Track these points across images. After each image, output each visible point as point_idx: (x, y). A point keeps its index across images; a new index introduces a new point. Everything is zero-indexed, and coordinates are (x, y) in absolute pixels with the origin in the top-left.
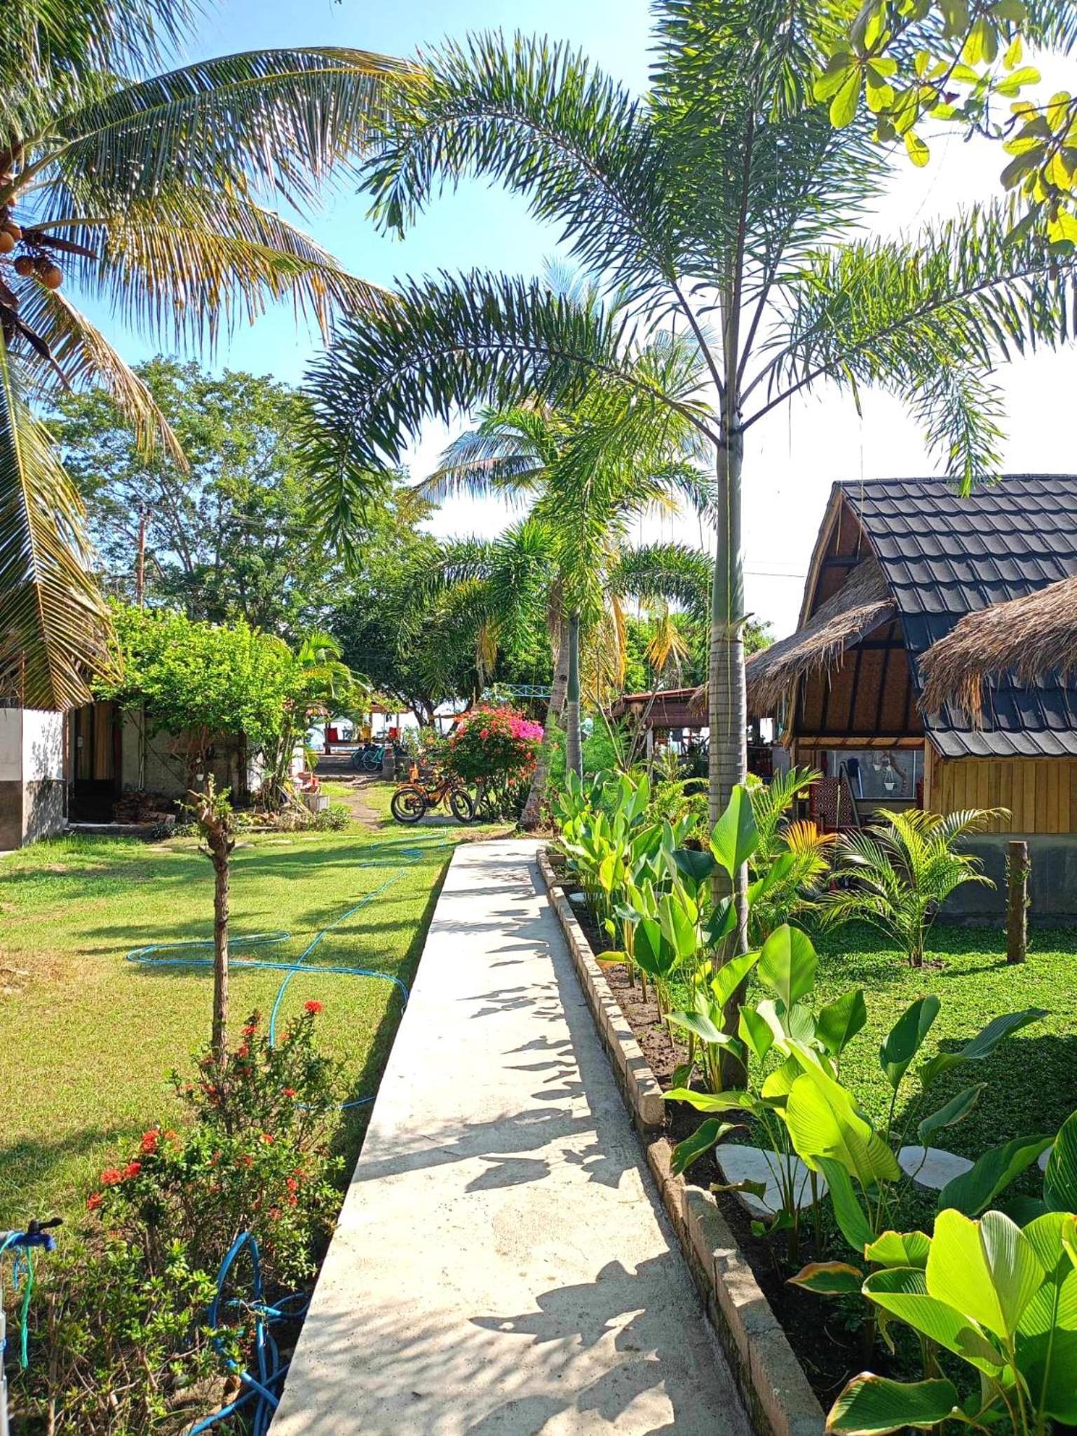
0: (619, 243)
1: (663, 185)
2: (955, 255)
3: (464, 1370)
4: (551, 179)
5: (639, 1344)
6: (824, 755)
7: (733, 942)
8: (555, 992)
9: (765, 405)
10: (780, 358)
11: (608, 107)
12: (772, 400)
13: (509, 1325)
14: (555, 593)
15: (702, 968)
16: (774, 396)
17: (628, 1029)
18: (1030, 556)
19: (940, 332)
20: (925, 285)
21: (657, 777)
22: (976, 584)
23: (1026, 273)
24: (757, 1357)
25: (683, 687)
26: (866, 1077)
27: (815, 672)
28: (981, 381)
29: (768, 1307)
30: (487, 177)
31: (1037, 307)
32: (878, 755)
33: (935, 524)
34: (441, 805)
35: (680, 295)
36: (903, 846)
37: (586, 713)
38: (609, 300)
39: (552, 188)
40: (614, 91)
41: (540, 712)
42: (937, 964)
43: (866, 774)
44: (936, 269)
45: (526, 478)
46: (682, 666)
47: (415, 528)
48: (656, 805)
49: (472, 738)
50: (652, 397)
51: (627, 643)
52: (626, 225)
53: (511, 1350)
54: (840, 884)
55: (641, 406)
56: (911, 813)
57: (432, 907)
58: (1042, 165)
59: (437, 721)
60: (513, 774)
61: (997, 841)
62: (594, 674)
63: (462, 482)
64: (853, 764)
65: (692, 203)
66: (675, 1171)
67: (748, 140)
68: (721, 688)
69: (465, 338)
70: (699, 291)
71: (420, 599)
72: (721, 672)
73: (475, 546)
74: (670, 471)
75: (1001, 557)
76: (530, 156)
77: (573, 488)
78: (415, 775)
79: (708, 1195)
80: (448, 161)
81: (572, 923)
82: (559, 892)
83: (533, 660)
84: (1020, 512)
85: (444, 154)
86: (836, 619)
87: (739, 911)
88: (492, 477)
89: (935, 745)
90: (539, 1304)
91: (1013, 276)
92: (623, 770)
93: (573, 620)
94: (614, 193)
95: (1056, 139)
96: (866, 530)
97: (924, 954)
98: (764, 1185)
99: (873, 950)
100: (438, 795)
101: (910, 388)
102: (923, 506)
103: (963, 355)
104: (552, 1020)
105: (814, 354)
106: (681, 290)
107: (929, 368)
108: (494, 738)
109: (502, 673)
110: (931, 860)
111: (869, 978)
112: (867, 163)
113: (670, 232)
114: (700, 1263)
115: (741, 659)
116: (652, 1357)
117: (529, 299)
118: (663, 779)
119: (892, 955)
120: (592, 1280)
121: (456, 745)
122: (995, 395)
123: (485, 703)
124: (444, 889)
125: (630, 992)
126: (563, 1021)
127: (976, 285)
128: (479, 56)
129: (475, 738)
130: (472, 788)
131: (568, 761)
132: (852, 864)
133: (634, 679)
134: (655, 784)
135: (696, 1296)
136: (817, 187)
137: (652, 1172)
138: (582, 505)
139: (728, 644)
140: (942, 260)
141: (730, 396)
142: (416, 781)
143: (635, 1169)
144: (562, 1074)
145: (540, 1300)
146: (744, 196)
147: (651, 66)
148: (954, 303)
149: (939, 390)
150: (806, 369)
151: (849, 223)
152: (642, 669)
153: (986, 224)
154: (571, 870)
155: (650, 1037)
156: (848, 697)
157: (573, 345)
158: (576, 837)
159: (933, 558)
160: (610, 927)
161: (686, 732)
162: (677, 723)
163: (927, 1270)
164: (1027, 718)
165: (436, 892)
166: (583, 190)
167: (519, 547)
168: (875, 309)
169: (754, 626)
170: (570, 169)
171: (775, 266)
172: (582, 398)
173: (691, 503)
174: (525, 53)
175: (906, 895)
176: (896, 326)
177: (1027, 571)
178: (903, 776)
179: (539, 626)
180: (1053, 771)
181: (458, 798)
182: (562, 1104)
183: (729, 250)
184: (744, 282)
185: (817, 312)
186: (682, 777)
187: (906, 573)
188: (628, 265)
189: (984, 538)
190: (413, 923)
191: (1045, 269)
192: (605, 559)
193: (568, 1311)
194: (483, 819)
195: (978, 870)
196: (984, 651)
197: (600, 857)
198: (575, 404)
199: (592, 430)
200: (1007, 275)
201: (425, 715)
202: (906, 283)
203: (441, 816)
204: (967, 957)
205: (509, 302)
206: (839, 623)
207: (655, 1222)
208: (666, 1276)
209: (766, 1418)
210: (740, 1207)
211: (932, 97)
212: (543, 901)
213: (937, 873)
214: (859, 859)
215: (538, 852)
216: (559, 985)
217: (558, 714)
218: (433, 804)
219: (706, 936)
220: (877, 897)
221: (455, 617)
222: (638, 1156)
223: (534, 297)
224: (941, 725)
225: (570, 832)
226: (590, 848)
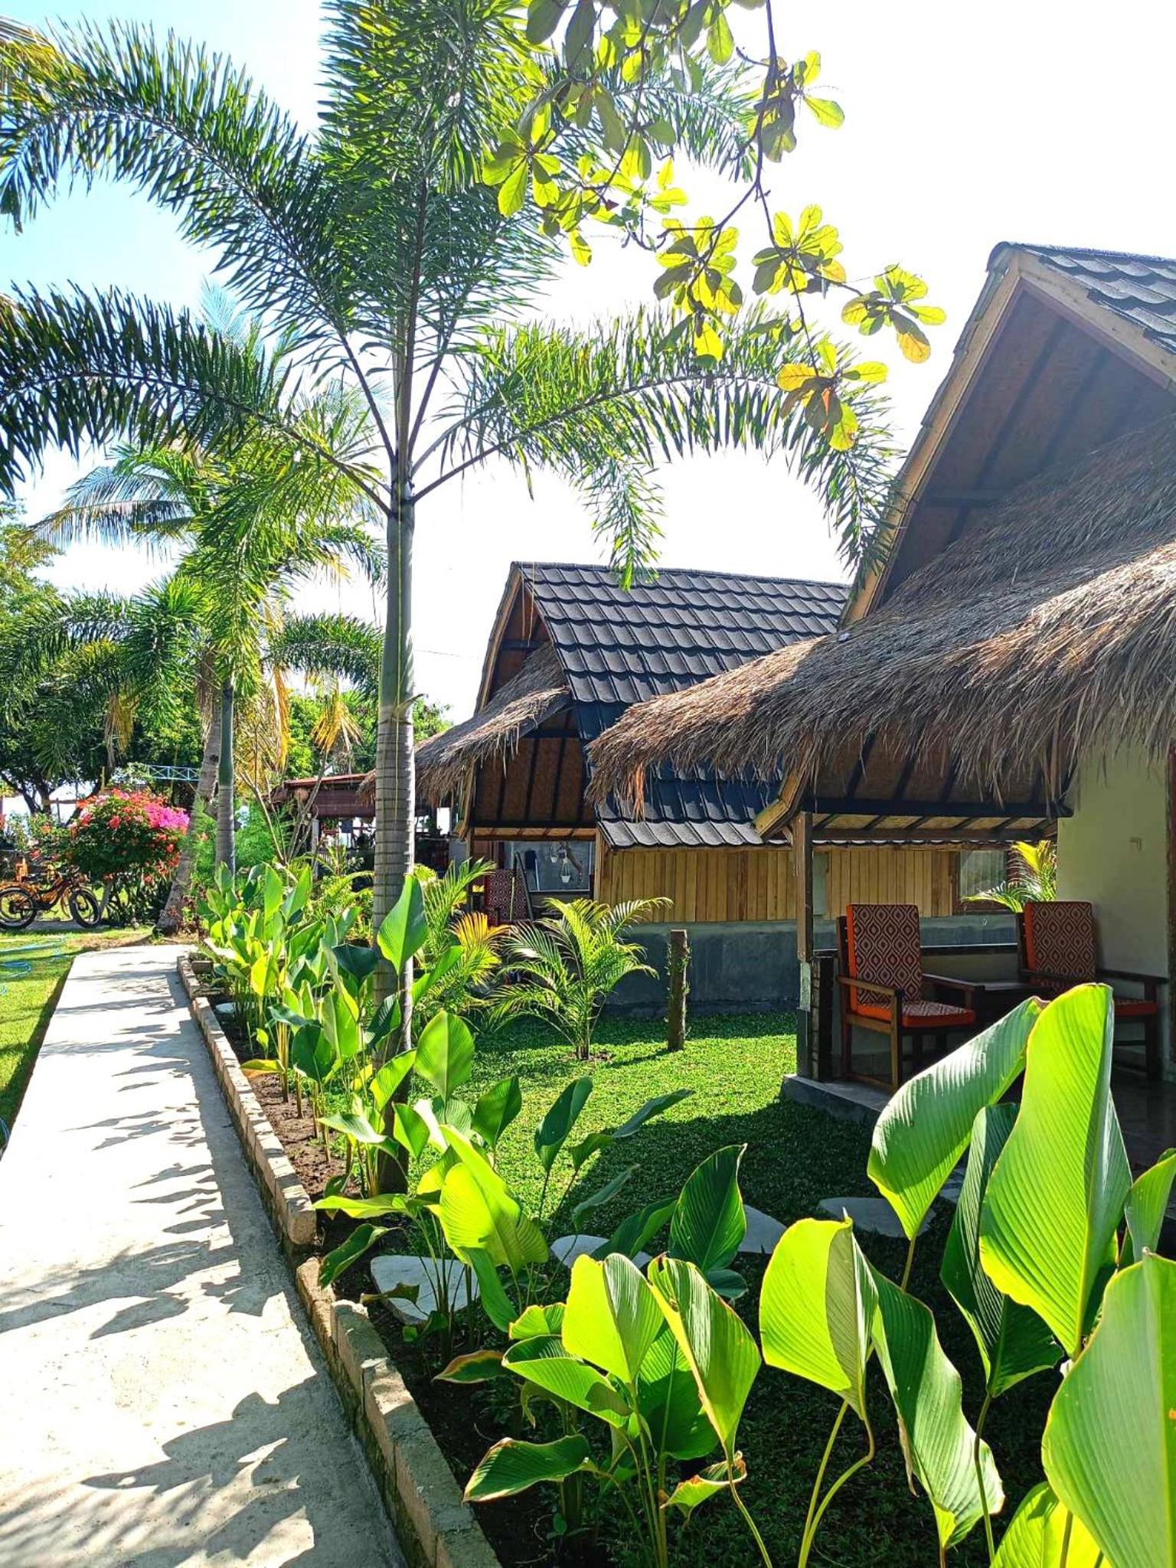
0: (282, 285)
1: (332, 232)
2: (622, 351)
3: (75, 1536)
4: (207, 199)
5: (279, 1474)
6: (502, 845)
7: (395, 1042)
8: (195, 1113)
9: (438, 477)
10: (453, 430)
11: (273, 137)
12: (445, 472)
13: (131, 1480)
14: (206, 662)
15: (362, 1073)
16: (447, 469)
17: (279, 1146)
18: (695, 650)
19: (607, 425)
20: (594, 377)
21: (322, 872)
22: (646, 676)
23: (684, 379)
24: (402, 1460)
25: (353, 772)
26: (528, 1173)
27: (490, 758)
28: (645, 478)
29: (416, 1409)
30: (129, 183)
31: (694, 413)
32: (555, 845)
33: (609, 613)
34: (57, 907)
35: (349, 351)
36: (573, 937)
37: (240, 800)
38: (272, 344)
39: (206, 211)
40: (281, 120)
41: (184, 797)
42: (603, 1056)
43: (543, 866)
44: (604, 362)
45: (173, 527)
46: (354, 750)
47: (30, 574)
48: (320, 902)
49: (99, 826)
50: (317, 455)
51: (291, 722)
52: (291, 266)
53: (131, 1506)
54: (512, 979)
55: (305, 464)
56: (580, 903)
57: (42, 1027)
58: (690, 280)
59: (53, 806)
60: (151, 870)
61: (662, 931)
62: (252, 755)
63: (93, 525)
64: (530, 856)
65: (364, 256)
66: (323, 1283)
67: (421, 201)
68: (389, 772)
69: (99, 364)
70: (369, 349)
71: (36, 657)
72: (389, 755)
73: (107, 601)
74: (340, 536)
75: (669, 650)
76: (180, 172)
77: (226, 545)
78: (23, 871)
79: (359, 1308)
80: (80, 157)
81: (218, 1036)
82: (204, 1002)
83: (178, 737)
84: (687, 607)
85: (75, 147)
86: (512, 705)
87: (403, 1009)
88: (131, 524)
89: (605, 836)
90: (167, 1453)
91: (674, 380)
92: (283, 863)
93: (227, 692)
94: (277, 228)
95: (701, 260)
96: (542, 614)
97: (591, 1048)
98: (417, 1287)
99: (542, 1046)
100: (53, 896)
101: (579, 476)
102: (598, 594)
103: (628, 450)
104: (191, 1145)
105: (488, 430)
106: (350, 345)
107: (597, 459)
108: (127, 829)
109: (139, 751)
110: (598, 951)
111: (537, 1074)
112: (541, 245)
113: (339, 283)
114: (348, 1379)
115: (410, 742)
116: (293, 1485)
117: (178, 331)
118: (329, 873)
119: (560, 1050)
120: (229, 1418)
121: (78, 835)
122: (656, 493)
123: (117, 786)
124: (59, 1006)
125: (283, 1107)
126: (205, 1145)
127: (641, 384)
128: (124, 48)
129: (103, 826)
130: (98, 887)
131: (219, 853)
132: (520, 958)
133: (298, 763)
134: (320, 878)
135: (343, 1416)
136: (492, 261)
137: (301, 1295)
138: (237, 564)
139: (396, 727)
140: (610, 354)
141: (402, 464)
142: (24, 879)
143: (282, 1295)
144: (200, 1203)
145: (168, 1448)
146: (418, 259)
147: (321, 102)
148: (622, 398)
149: (605, 483)
150: (480, 444)
151: (521, 302)
152: (308, 752)
153: (650, 326)
154: (218, 976)
155: (303, 1154)
156: (525, 785)
157: (229, 389)
158: (226, 940)
159: (606, 648)
160: (262, 1037)
161: (357, 822)
162: (347, 812)
163: (563, 1335)
164: (689, 809)
165: (49, 1009)
166: (245, 220)
167: (163, 606)
168: (548, 393)
169: (431, 709)
170: (227, 194)
171: (449, 335)
172: (239, 448)
173: (363, 570)
174: (179, 58)
175: (574, 987)
176: (568, 412)
177: (692, 665)
178: (579, 868)
179: (186, 698)
180: (712, 861)
181: (80, 898)
182: (199, 1236)
183: (403, 312)
184: (416, 346)
185: (491, 388)
186: (350, 872)
187: (580, 660)
188: (292, 309)
189: (654, 630)
190: (18, 1047)
191: (701, 377)
192: (263, 627)
193: (199, 1454)
194: (111, 923)
195: (642, 961)
196: (645, 741)
197: (251, 959)
198: (231, 453)
199: (249, 483)
200: (669, 378)
201: (38, 799)
202: (577, 372)
203: (58, 920)
204: (630, 1048)
205: (154, 330)
206: (515, 709)
207: (302, 1347)
208: (312, 1400)
209: (410, 1520)
210: (394, 1318)
211: (594, 201)
212: (184, 1014)
213: (605, 964)
214: (530, 953)
215: (180, 959)
216: (201, 1106)
217: (207, 800)
218: (46, 906)
219: (367, 1037)
220: (547, 991)
221: (80, 683)
222: (286, 1281)
223: (184, 329)
224: (612, 816)
225: (219, 934)
226: (242, 951)
